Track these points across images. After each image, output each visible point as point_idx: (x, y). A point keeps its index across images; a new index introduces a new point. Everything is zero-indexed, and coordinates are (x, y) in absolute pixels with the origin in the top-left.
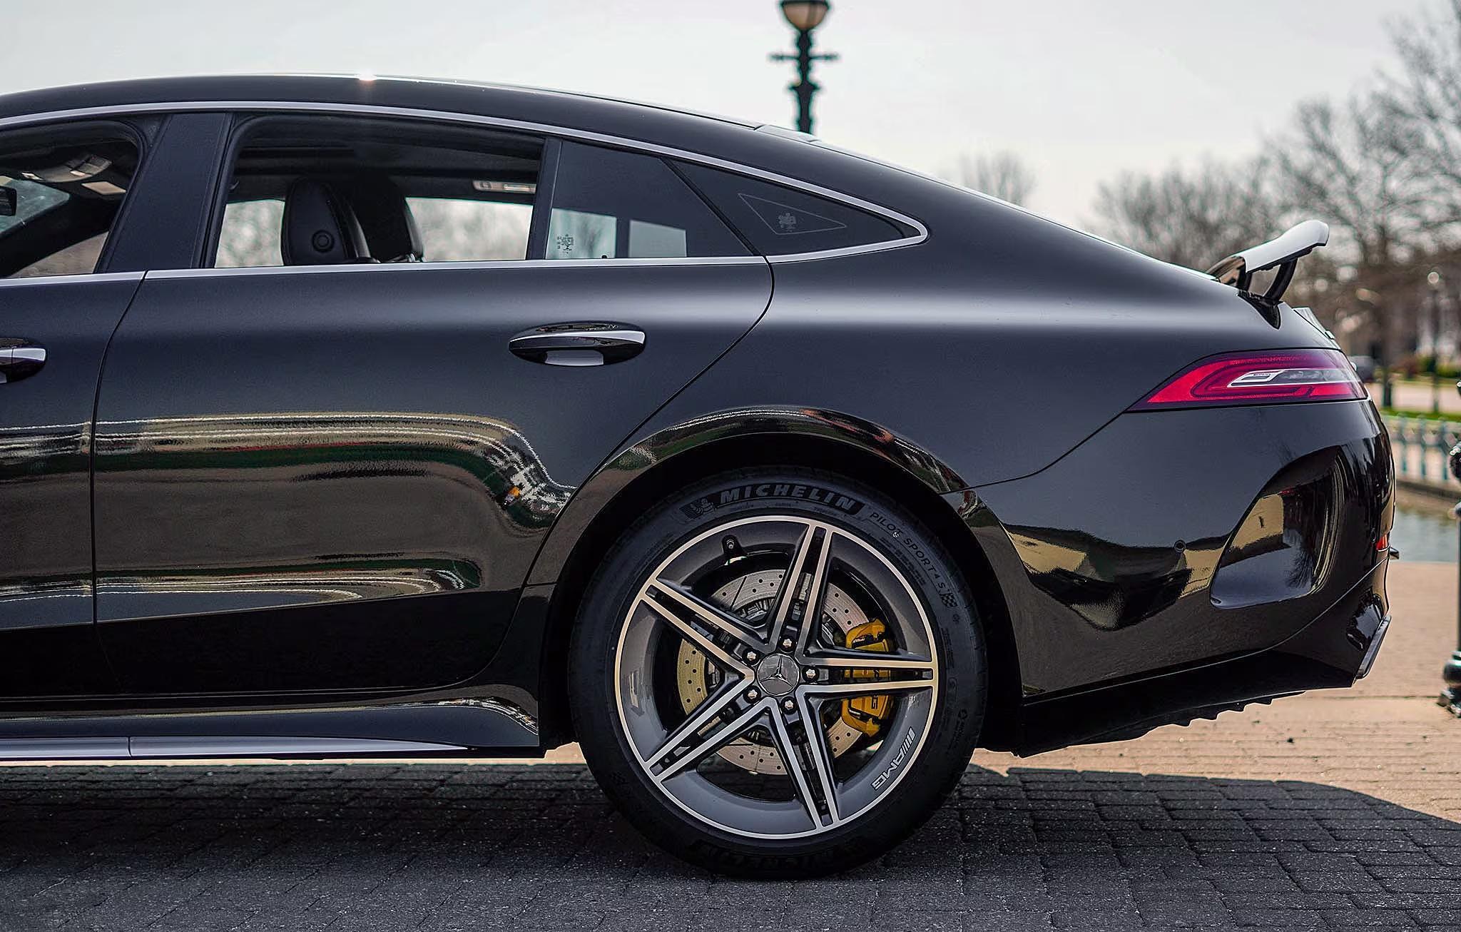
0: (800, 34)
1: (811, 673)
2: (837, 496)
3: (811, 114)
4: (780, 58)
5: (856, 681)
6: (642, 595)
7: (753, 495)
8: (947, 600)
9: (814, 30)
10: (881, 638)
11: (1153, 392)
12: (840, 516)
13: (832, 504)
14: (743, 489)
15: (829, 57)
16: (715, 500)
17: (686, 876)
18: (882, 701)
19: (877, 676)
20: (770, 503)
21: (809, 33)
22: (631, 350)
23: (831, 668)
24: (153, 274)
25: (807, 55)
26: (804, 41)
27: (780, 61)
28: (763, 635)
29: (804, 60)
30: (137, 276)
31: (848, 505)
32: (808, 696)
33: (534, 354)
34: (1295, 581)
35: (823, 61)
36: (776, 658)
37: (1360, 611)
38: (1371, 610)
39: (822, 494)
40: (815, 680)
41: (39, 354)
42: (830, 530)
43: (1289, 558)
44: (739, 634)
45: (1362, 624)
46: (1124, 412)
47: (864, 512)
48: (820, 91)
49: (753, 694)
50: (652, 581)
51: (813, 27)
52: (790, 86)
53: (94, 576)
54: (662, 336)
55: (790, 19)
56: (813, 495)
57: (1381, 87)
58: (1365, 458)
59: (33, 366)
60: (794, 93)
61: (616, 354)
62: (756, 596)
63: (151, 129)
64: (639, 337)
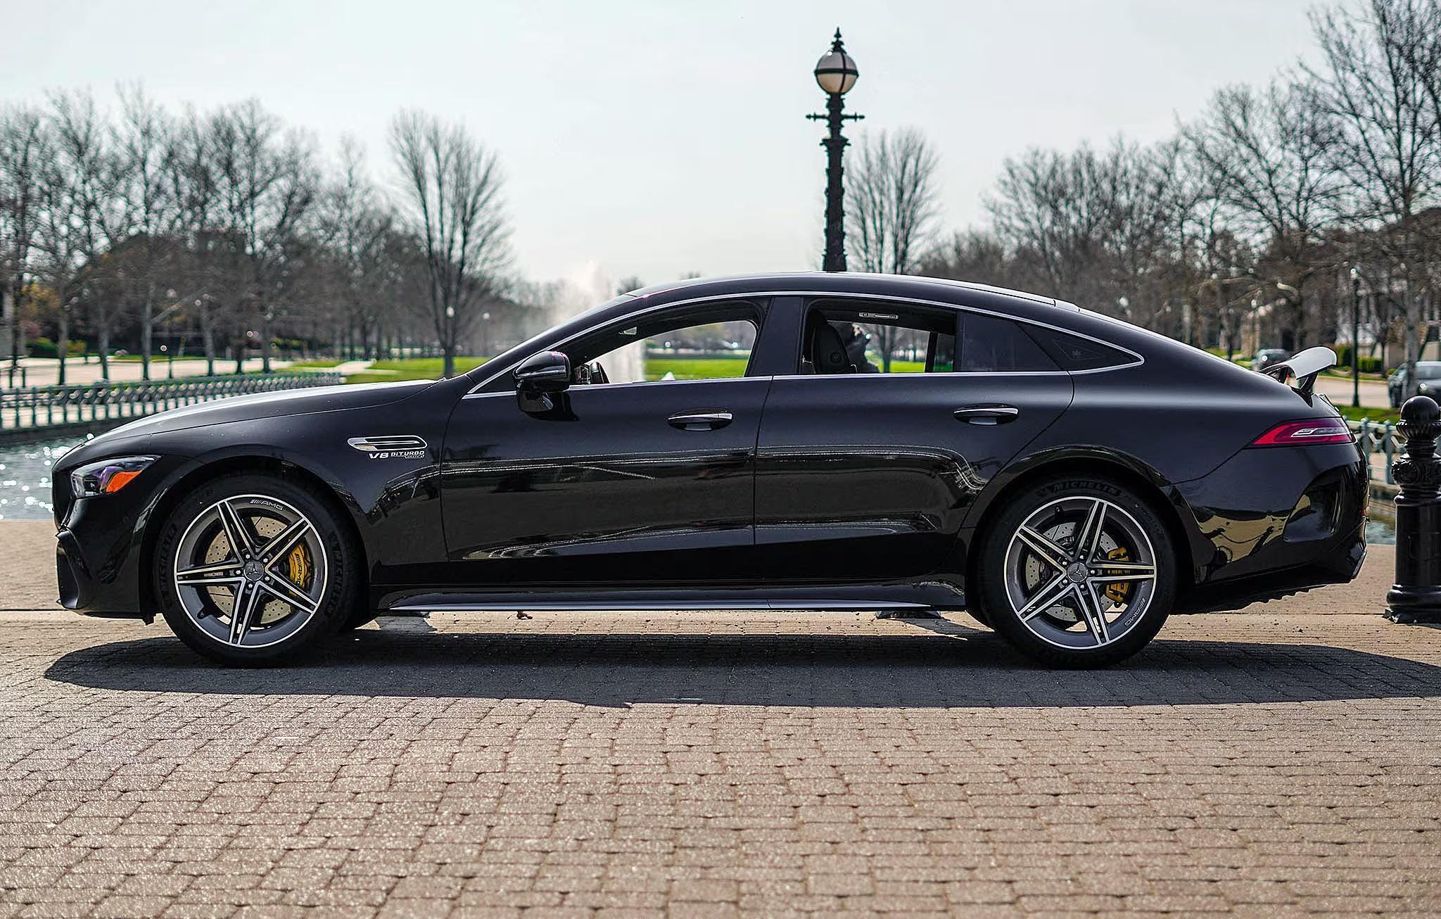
0: (830, 97)
1: (1093, 572)
2: (1109, 487)
4: (815, 117)
5: (1113, 575)
6: (1017, 533)
7: (1070, 486)
8: (1161, 537)
9: (843, 96)
10: (1124, 556)
11: (1257, 438)
12: (1112, 497)
13: (1107, 491)
14: (1065, 483)
15: (856, 117)
16: (1051, 489)
17: (1036, 668)
18: (1126, 586)
19: (1123, 572)
20: (1079, 491)
21: (840, 98)
22: (1011, 417)
23: (1103, 569)
24: (776, 378)
25: (839, 117)
26: (835, 103)
27: (815, 120)
28: (1072, 553)
30: (769, 378)
31: (1114, 492)
32: (1092, 582)
33: (965, 418)
34: (1322, 528)
35: (852, 120)
36: (1076, 564)
37: (1353, 546)
38: (1358, 545)
39: (1103, 486)
40: (1095, 575)
41: (729, 416)
42: (1106, 503)
43: (1316, 517)
44: (1061, 552)
45: (1353, 553)
46: (1244, 449)
47: (1122, 495)
48: (849, 144)
49: (1065, 581)
50: (1022, 526)
51: (843, 93)
52: (822, 140)
53: (753, 522)
54: (1026, 410)
55: (823, 86)
56: (1098, 486)
57: (1303, 78)
58: (1355, 469)
59: (725, 423)
61: (1004, 419)
62: (1064, 535)
63: (765, 305)
64: (1015, 411)
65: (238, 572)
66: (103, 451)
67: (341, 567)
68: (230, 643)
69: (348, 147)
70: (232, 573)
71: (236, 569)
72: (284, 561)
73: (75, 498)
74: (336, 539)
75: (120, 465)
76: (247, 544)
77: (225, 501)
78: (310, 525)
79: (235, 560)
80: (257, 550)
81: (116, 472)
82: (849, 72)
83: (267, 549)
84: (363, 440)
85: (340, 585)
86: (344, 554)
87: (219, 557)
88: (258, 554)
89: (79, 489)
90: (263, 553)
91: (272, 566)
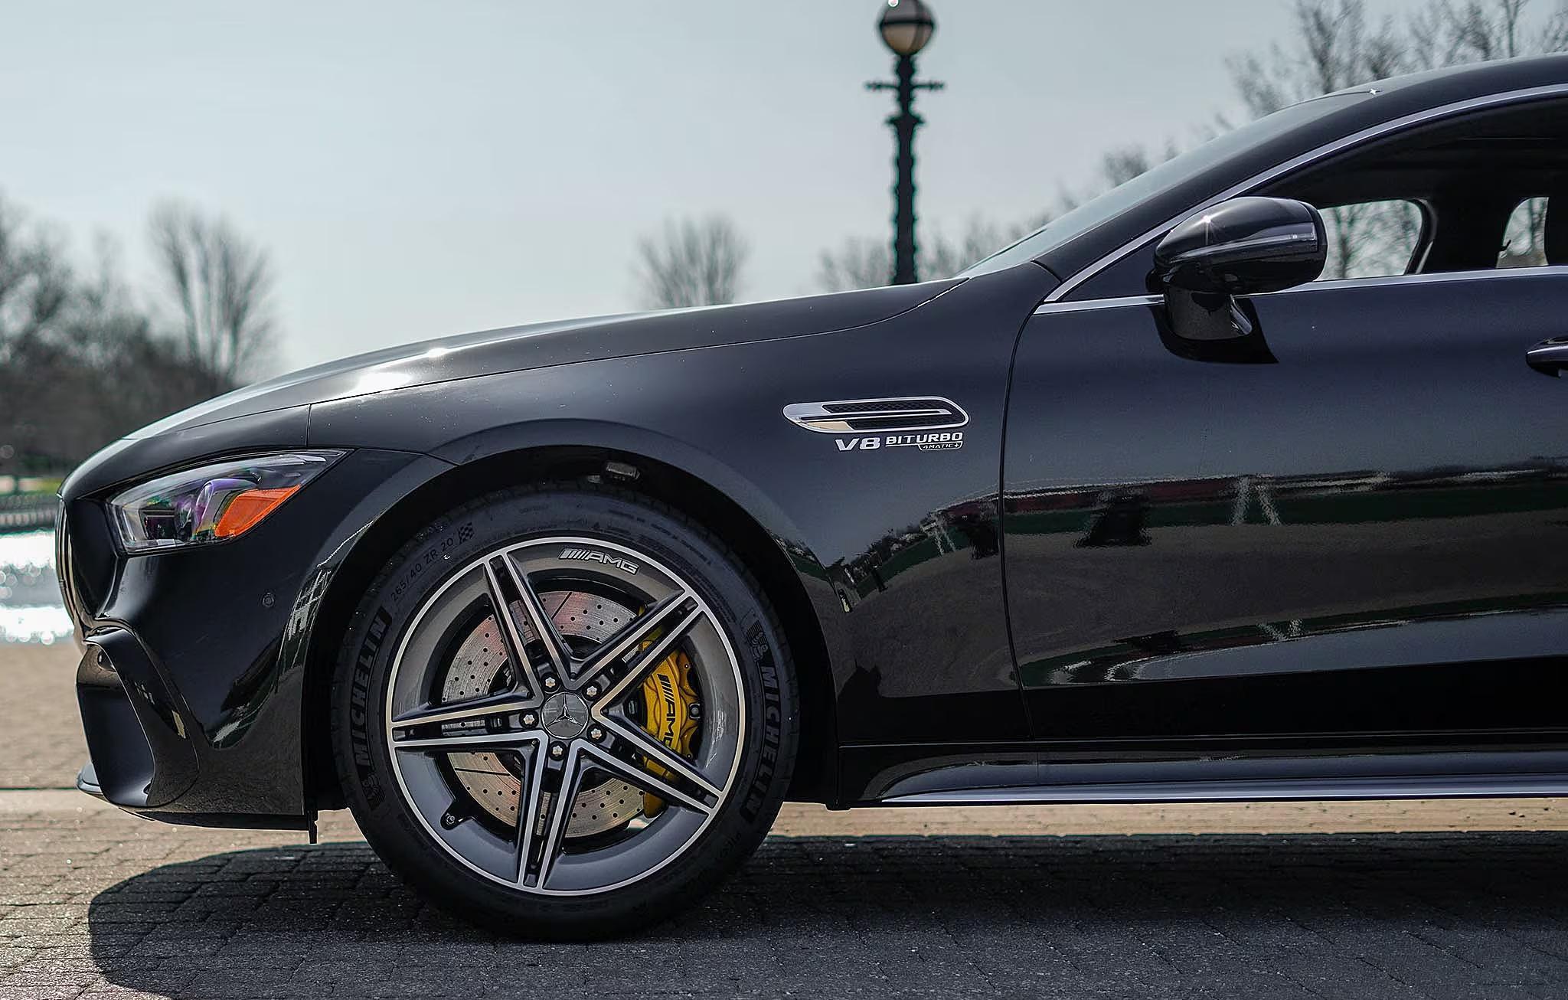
0: (900, 59)
3: (912, 153)
4: (878, 86)
9: (915, 56)
15: (933, 86)
21: (911, 60)
25: (910, 85)
26: (905, 67)
27: (877, 91)
29: (905, 90)
35: (928, 91)
48: (924, 125)
51: (916, 52)
52: (888, 118)
55: (889, 43)
60: (892, 127)
65: (529, 719)
66: (200, 444)
67: (777, 705)
68: (519, 885)
69: (102, 240)
70: (514, 722)
71: (523, 713)
72: (635, 696)
73: (125, 557)
74: (763, 641)
75: (245, 475)
76: (554, 654)
77: (503, 552)
78: (702, 606)
79: (523, 691)
80: (575, 668)
81: (235, 491)
82: (924, 23)
83: (601, 664)
84: (818, 408)
85: (776, 746)
86: (780, 676)
87: (475, 685)
88: (577, 676)
89: (134, 538)
90: (590, 674)
91: (608, 706)
